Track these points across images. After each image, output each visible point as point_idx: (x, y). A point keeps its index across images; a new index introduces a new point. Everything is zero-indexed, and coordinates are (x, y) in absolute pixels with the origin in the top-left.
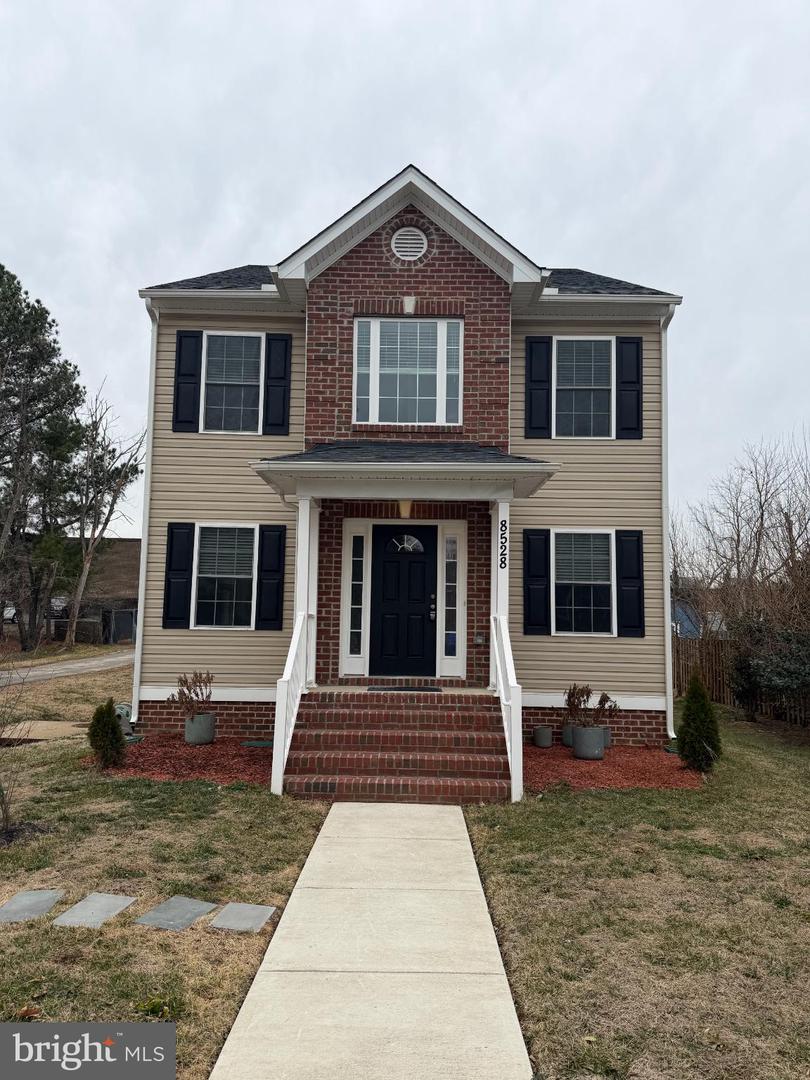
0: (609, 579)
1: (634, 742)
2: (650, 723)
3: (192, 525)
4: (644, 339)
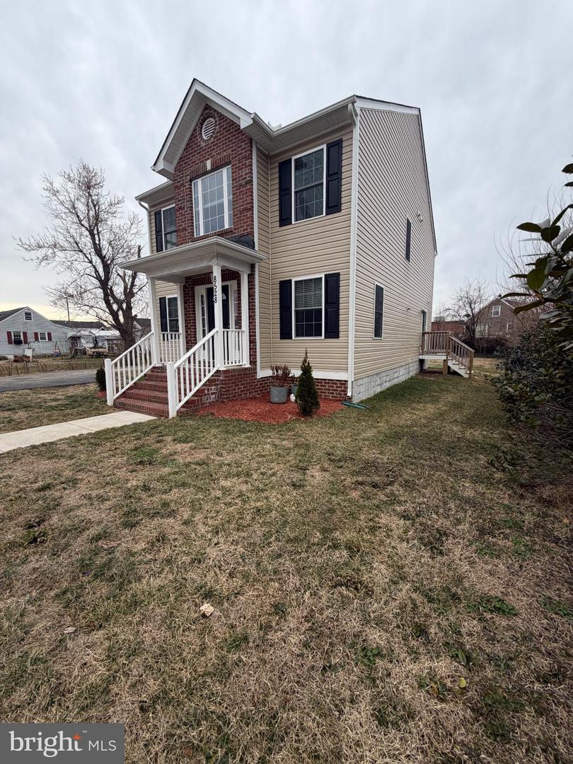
0: (321, 305)
1: (332, 397)
2: (341, 387)
3: (165, 298)
4: (344, 139)
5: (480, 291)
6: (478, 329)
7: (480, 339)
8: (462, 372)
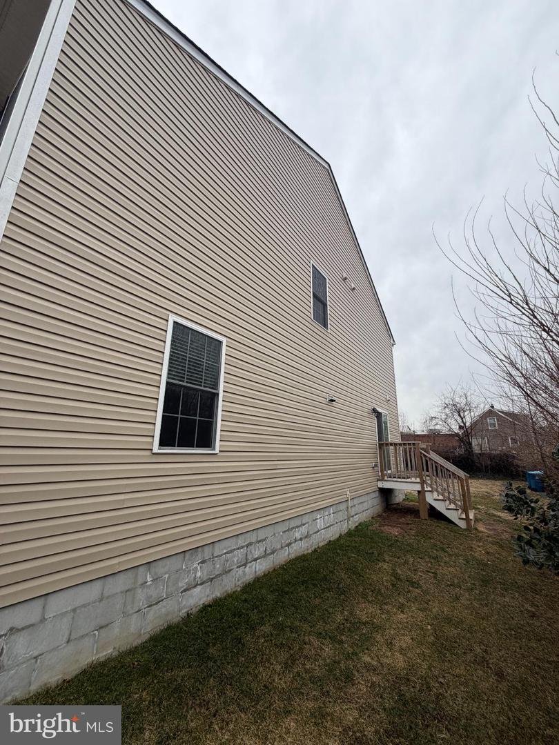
5: (466, 398)
6: (474, 442)
7: (480, 454)
8: (453, 516)
